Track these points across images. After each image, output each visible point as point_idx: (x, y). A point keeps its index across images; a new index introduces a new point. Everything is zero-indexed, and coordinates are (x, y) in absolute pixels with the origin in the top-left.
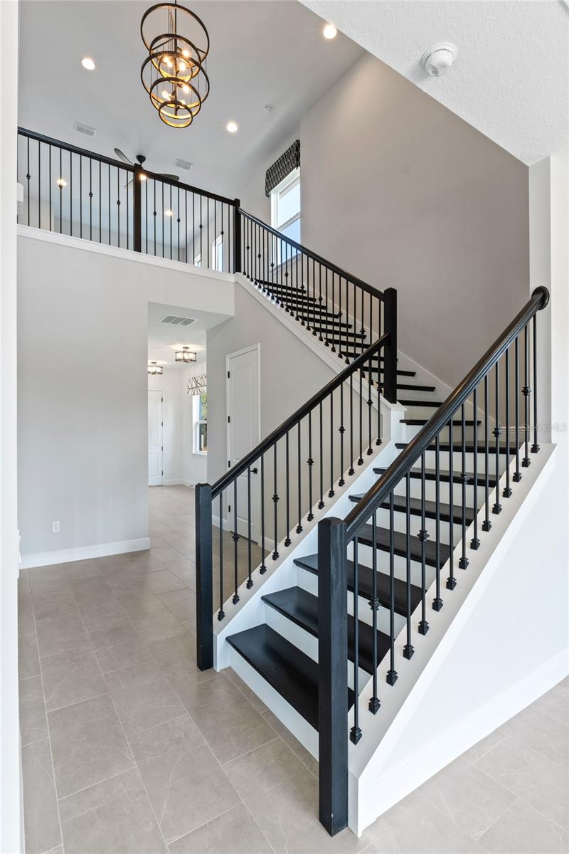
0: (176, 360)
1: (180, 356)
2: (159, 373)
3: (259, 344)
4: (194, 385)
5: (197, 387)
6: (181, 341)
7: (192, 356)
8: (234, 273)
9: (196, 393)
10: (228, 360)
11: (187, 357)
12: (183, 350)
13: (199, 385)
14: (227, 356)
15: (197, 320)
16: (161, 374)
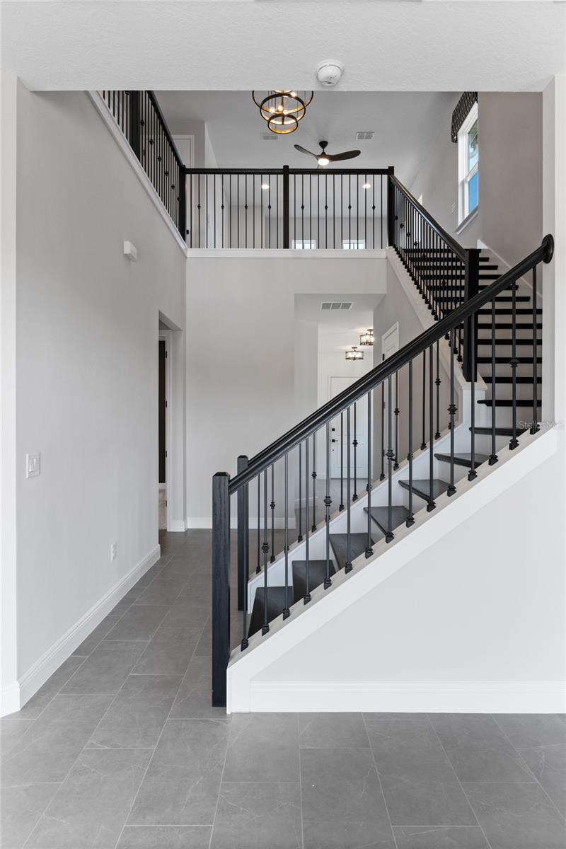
0: (361, 344)
1: (364, 339)
3: (398, 322)
8: (388, 247)
10: (383, 342)
12: (368, 332)
14: (382, 338)
15: (353, 303)
16: (362, 359)
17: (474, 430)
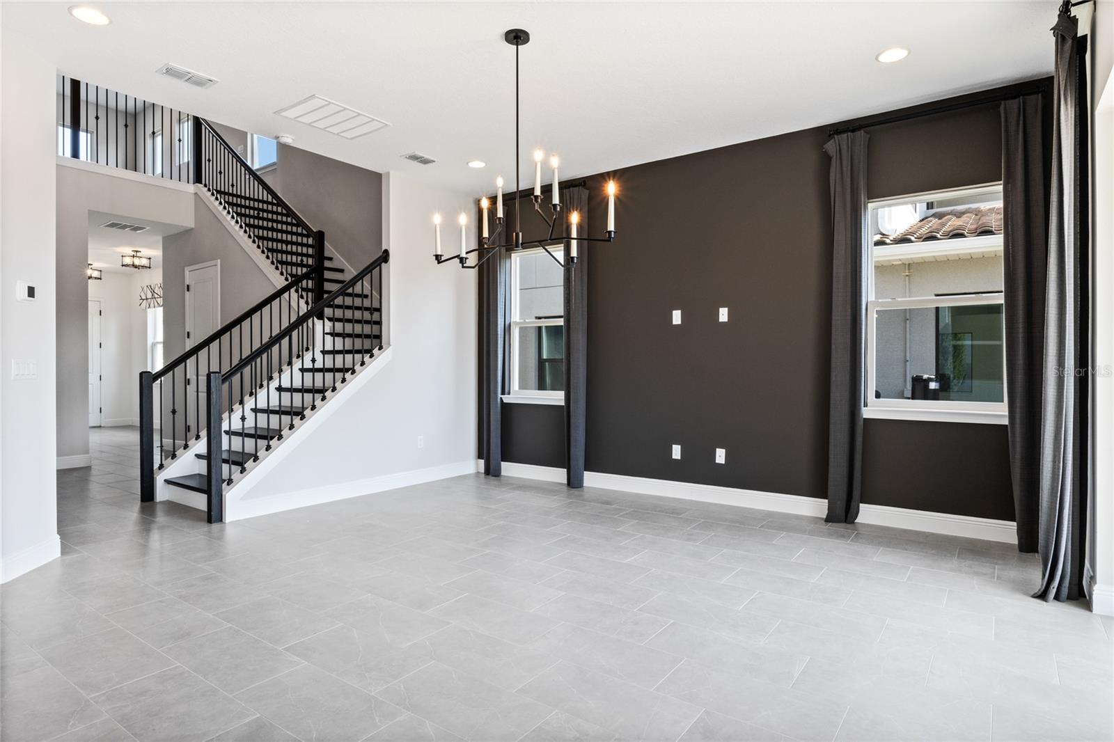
0: (123, 265)
1: (128, 261)
2: (96, 278)
3: (219, 260)
4: (149, 295)
5: (153, 297)
6: (130, 244)
7: (144, 262)
8: (194, 183)
9: (152, 305)
10: (187, 273)
11: (137, 262)
12: (133, 253)
13: (156, 296)
14: (186, 268)
15: (148, 228)
16: (101, 279)
17: (324, 352)
